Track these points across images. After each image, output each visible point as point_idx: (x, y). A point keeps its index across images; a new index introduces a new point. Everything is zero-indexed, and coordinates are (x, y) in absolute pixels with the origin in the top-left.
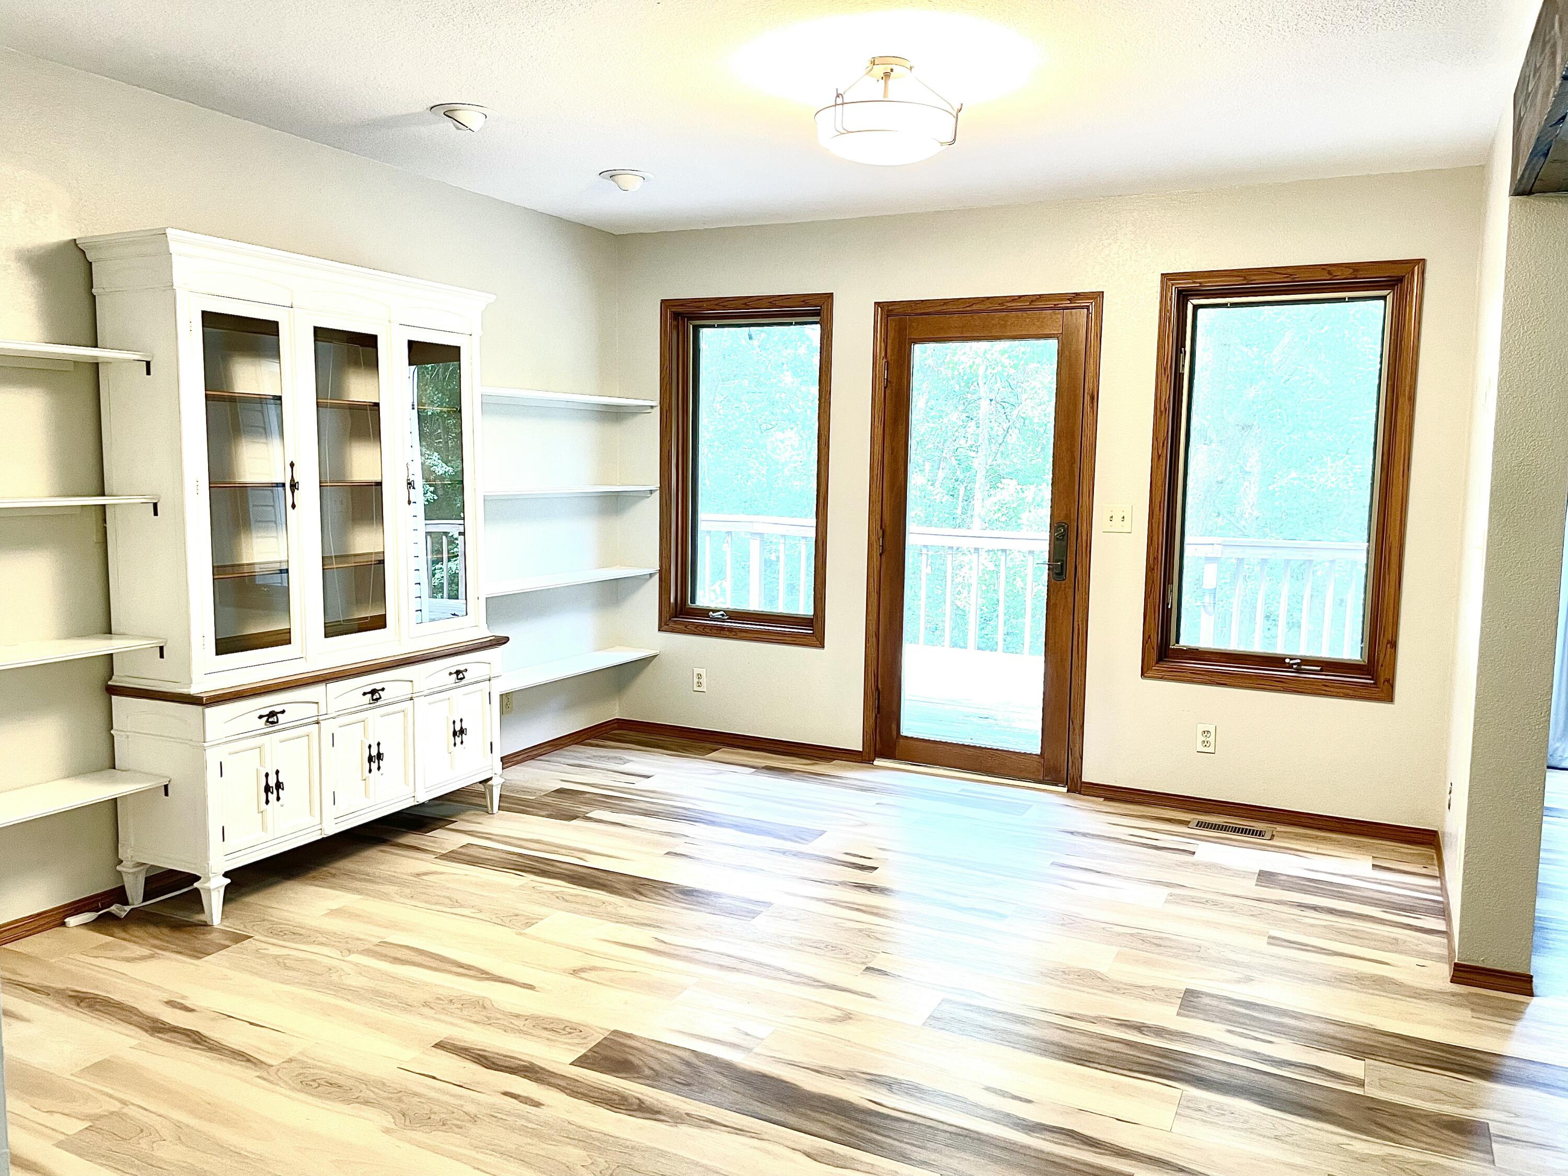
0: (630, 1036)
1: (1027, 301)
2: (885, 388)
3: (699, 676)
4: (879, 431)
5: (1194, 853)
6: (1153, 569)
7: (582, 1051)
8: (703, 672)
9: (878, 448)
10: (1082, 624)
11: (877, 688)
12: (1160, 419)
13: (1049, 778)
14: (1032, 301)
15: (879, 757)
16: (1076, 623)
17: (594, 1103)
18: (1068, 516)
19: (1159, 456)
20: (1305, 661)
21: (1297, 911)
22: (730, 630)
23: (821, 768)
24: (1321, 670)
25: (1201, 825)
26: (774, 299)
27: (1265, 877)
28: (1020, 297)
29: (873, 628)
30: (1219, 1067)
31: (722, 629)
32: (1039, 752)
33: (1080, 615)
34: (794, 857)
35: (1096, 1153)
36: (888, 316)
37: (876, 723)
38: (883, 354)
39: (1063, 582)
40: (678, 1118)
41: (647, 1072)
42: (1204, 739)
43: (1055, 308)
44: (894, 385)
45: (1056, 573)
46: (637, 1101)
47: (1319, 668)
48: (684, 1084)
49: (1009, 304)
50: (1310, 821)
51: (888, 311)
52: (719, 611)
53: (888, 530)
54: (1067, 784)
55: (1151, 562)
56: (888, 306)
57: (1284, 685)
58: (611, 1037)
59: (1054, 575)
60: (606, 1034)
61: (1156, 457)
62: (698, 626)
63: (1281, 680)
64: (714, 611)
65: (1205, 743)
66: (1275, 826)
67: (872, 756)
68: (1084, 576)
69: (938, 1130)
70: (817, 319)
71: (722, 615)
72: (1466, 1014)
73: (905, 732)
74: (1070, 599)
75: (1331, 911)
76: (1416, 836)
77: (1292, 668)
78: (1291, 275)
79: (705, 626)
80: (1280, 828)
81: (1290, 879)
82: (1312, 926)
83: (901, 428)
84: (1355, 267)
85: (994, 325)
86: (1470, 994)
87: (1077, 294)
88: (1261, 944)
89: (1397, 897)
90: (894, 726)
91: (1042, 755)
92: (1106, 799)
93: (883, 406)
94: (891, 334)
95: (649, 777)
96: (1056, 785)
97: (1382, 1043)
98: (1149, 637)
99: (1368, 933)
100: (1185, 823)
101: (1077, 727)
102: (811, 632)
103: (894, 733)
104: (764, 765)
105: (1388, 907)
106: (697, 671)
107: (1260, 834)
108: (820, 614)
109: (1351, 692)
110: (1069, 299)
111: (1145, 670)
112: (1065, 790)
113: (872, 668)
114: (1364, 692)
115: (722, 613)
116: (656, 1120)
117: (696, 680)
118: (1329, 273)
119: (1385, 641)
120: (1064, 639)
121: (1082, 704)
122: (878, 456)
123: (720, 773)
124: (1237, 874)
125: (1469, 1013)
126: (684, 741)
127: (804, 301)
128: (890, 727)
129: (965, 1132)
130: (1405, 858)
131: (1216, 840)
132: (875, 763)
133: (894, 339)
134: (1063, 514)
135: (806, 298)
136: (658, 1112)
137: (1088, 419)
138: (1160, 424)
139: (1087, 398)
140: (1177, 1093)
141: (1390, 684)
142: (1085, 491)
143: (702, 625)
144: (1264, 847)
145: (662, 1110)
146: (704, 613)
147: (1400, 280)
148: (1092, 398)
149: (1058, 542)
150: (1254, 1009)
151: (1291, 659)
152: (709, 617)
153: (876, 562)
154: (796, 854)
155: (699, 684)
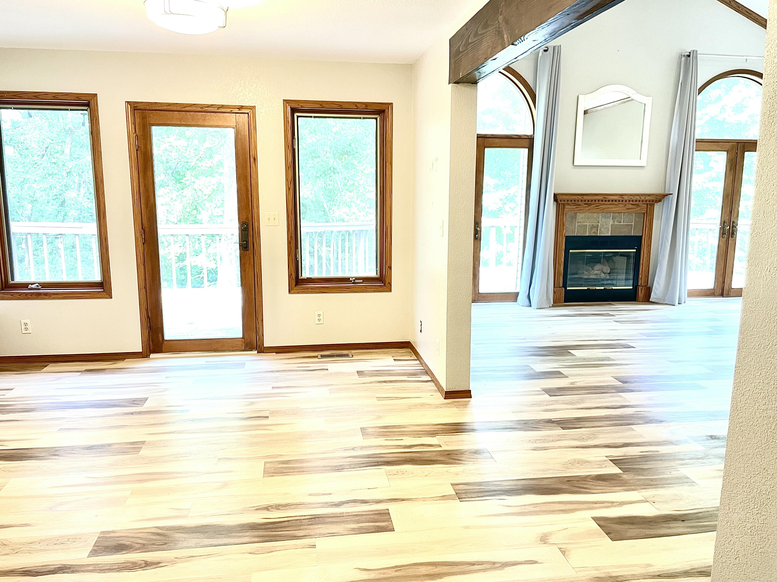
0: (113, 532)
1: (215, 108)
2: (137, 150)
3: (26, 324)
4: (136, 174)
5: (328, 369)
6: (291, 242)
7: (90, 548)
8: (28, 321)
9: (136, 184)
10: (259, 271)
11: (148, 317)
12: (288, 170)
13: (247, 348)
14: (219, 108)
15: (153, 353)
16: (255, 271)
17: (118, 571)
18: (247, 218)
19: (289, 189)
20: (357, 279)
21: (379, 384)
22: (46, 294)
23: (120, 364)
24: (363, 282)
25: (323, 356)
26: (57, 95)
27: (360, 373)
28: (212, 105)
29: (143, 285)
30: (391, 455)
31: (40, 294)
32: (241, 336)
33: (257, 267)
34: (140, 415)
35: (368, 505)
36: (134, 110)
37: (149, 335)
38: (134, 131)
39: (248, 251)
40: (173, 562)
41: (138, 546)
42: (319, 318)
43: (231, 112)
44: (142, 148)
45: (244, 247)
46: (144, 562)
47: (362, 281)
48: (162, 545)
49: (206, 109)
50: (363, 346)
51: (134, 107)
52: (35, 283)
53: (147, 230)
54: (257, 349)
55: (290, 239)
56: (134, 104)
57: (350, 290)
58: (100, 536)
59: (243, 249)
60: (98, 535)
61: (288, 189)
62: (21, 294)
63: (348, 288)
64: (32, 284)
65: (319, 320)
66: (351, 351)
67: (148, 353)
68: (258, 247)
69: (301, 520)
70: (86, 108)
71: (37, 286)
72: (455, 410)
73: (167, 337)
74: (252, 260)
75: (391, 382)
76: (402, 345)
77: (351, 282)
78: (340, 106)
79: (26, 294)
80: (353, 351)
81: (369, 372)
82: (388, 389)
83: (149, 173)
84: (367, 104)
85: (199, 119)
86: (453, 402)
87: (242, 106)
88: (375, 401)
89: (411, 371)
90: (160, 335)
91: (243, 338)
92: (277, 353)
93: (136, 160)
94: (138, 121)
95: (12, 389)
96: (252, 351)
97: (437, 428)
98: (291, 275)
99: (408, 387)
100: (316, 357)
101: (260, 322)
102: (103, 290)
103: (161, 339)
104: (84, 369)
105: (408, 375)
106: (23, 321)
107: (347, 355)
108: (107, 279)
109: (375, 289)
110: (238, 108)
111: (290, 290)
112: (256, 352)
113: (144, 307)
114: (381, 289)
115: (37, 284)
116: (160, 567)
117: (23, 327)
118: (356, 106)
119: (387, 267)
120: (250, 279)
121: (261, 310)
122: (136, 189)
123: (59, 379)
124: (350, 374)
125: (455, 409)
126: (24, 365)
127: (77, 97)
128: (158, 337)
129: (313, 517)
130: (403, 354)
131: (333, 362)
132: (151, 356)
133: (139, 123)
134: (245, 217)
135: (79, 96)
136: (159, 563)
137: (253, 170)
138: (288, 172)
139: (252, 160)
140: (383, 471)
141: (390, 284)
142: (255, 205)
143: (24, 293)
144: (352, 361)
145: (160, 561)
146: (25, 286)
147: (383, 111)
148: (255, 159)
149: (244, 232)
150: (389, 429)
151: (352, 278)
152: (28, 288)
153: (141, 248)
154: (140, 413)
155: (26, 329)
